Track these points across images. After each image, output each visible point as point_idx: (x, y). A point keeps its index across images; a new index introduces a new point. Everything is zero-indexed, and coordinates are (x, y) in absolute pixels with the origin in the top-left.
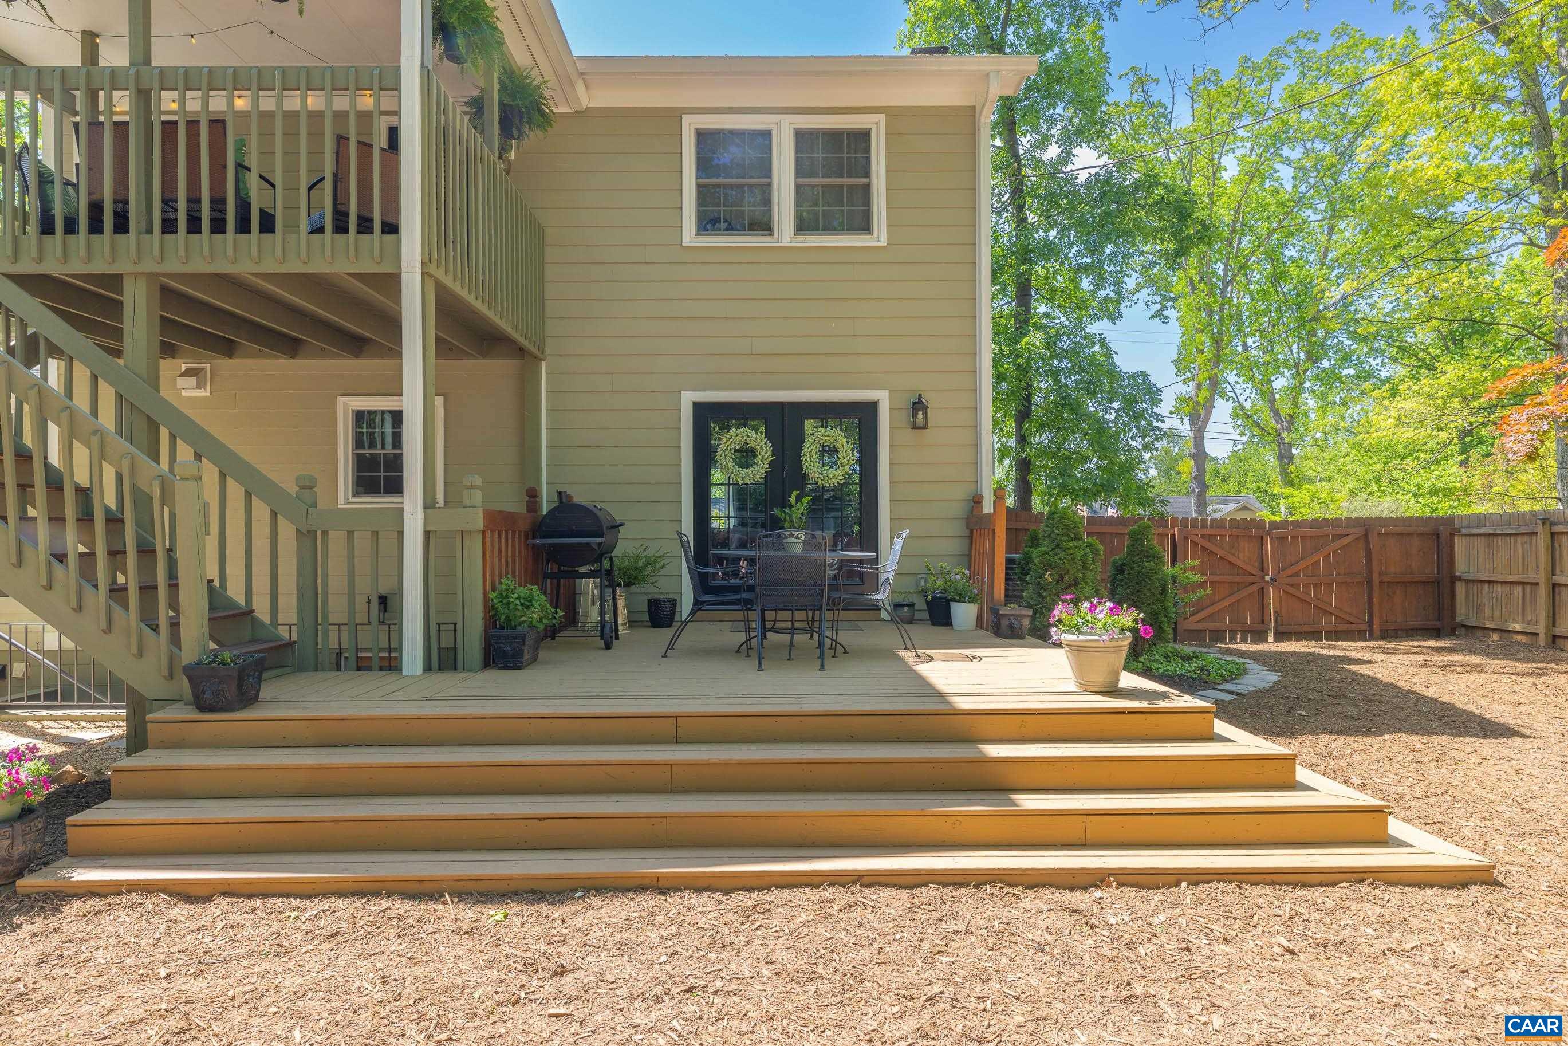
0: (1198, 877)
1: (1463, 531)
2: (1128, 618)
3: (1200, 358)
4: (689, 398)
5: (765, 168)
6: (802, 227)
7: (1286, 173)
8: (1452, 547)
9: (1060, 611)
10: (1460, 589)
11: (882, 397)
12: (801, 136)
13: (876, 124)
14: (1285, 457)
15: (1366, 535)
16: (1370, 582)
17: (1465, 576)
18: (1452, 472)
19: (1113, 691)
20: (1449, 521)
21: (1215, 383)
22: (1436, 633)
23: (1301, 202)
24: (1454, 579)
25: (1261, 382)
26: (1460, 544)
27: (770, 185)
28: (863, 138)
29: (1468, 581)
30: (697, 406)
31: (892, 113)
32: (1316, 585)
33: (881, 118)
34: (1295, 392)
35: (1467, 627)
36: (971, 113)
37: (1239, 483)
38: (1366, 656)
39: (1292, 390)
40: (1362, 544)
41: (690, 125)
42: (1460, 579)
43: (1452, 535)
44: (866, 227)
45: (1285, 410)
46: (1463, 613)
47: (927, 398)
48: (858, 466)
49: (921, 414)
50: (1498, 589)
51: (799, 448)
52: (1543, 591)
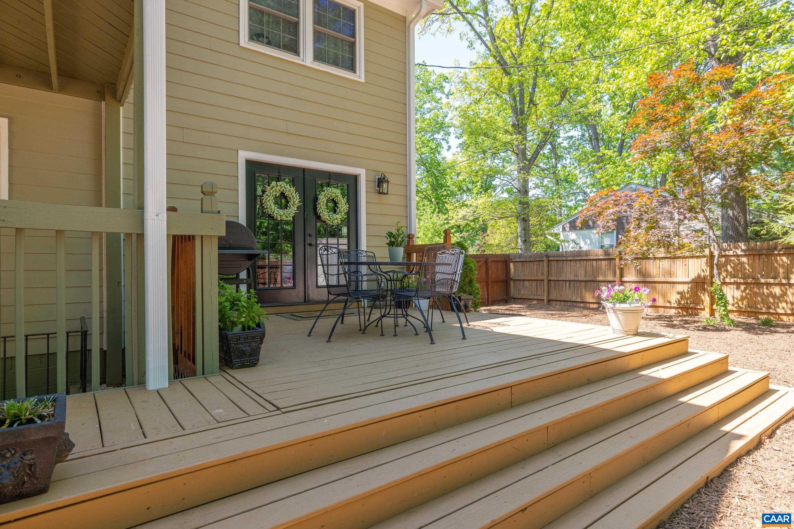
1: (513, 260)
4: (243, 155)
5: (295, 8)
6: (318, 56)
8: (509, 266)
10: (512, 283)
11: (361, 172)
15: (486, 262)
16: (488, 283)
17: (514, 278)
20: (508, 256)
22: (506, 301)
26: (512, 265)
27: (297, 24)
28: (352, 13)
29: (514, 280)
31: (367, 4)
35: (514, 298)
36: (405, 20)
40: (485, 264)
42: (511, 279)
43: (510, 261)
44: (352, 68)
46: (513, 292)
47: (389, 177)
48: (348, 213)
49: (385, 185)
50: (527, 283)
51: (316, 199)
52: (546, 283)
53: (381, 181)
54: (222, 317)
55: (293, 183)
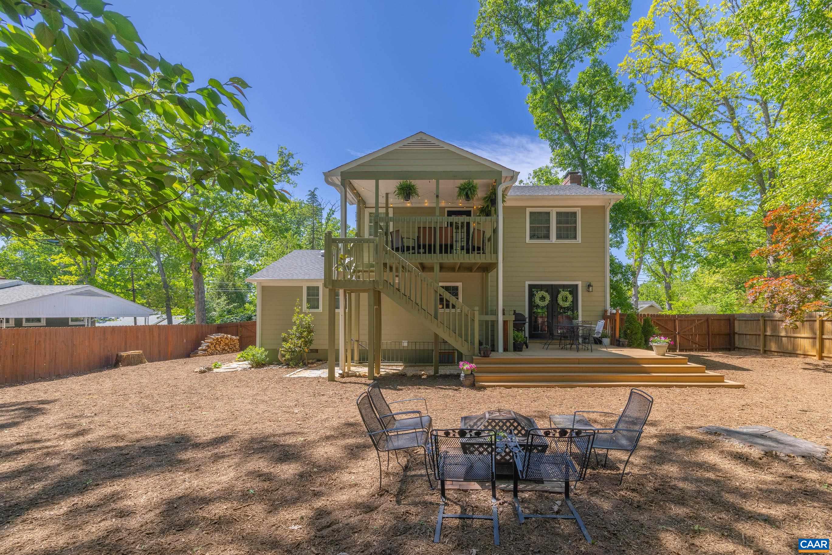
0: (690, 386)
1: (737, 319)
2: (667, 340)
3: (635, 251)
4: (527, 283)
5: (548, 221)
6: (559, 237)
7: (668, 183)
8: (734, 323)
9: (651, 339)
10: (737, 337)
11: (579, 283)
12: (558, 214)
13: (578, 211)
14: (668, 287)
15: (707, 319)
16: (709, 335)
17: (738, 332)
18: (733, 297)
19: (664, 356)
20: (733, 315)
21: (641, 259)
22: (729, 350)
23: (675, 193)
24: (735, 333)
25: (659, 259)
26: (736, 323)
27: (549, 227)
28: (575, 214)
29: (739, 334)
30: (530, 285)
31: (583, 208)
32: (692, 335)
33: (580, 209)
34: (671, 264)
35: (739, 348)
36: (604, 207)
37: (647, 296)
38: (709, 355)
39: (671, 262)
40: (706, 324)
41: (528, 210)
43: (734, 320)
44: (575, 238)
45: (668, 270)
46: (737, 344)
47: (592, 284)
48: (573, 302)
49: (591, 288)
50: (748, 337)
51: (557, 297)
52: (762, 337)
53: (589, 286)
54: (514, 339)
55: (547, 291)
